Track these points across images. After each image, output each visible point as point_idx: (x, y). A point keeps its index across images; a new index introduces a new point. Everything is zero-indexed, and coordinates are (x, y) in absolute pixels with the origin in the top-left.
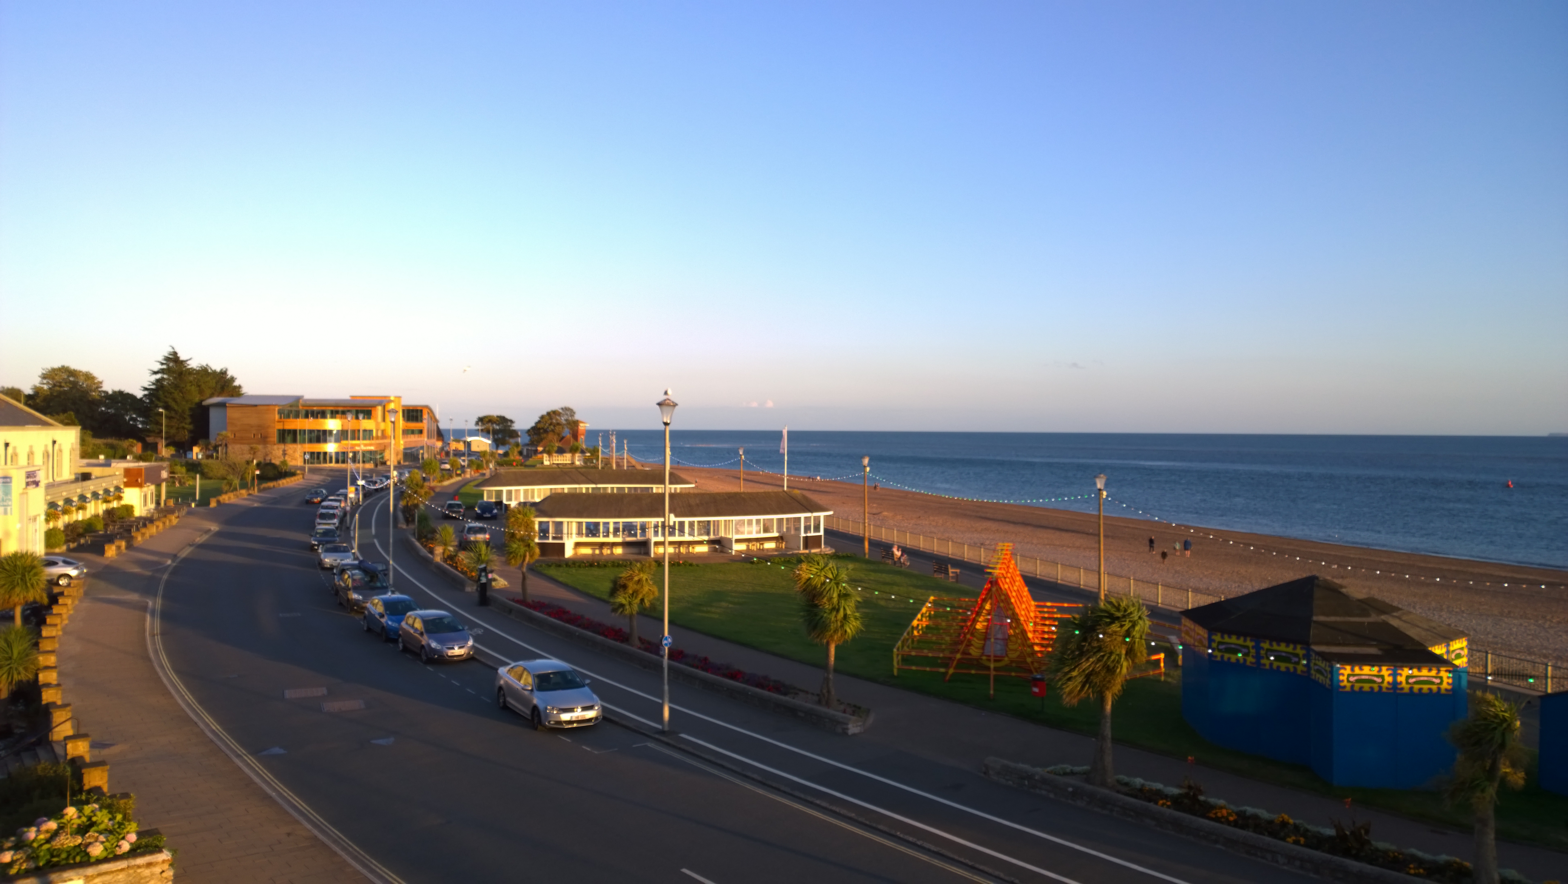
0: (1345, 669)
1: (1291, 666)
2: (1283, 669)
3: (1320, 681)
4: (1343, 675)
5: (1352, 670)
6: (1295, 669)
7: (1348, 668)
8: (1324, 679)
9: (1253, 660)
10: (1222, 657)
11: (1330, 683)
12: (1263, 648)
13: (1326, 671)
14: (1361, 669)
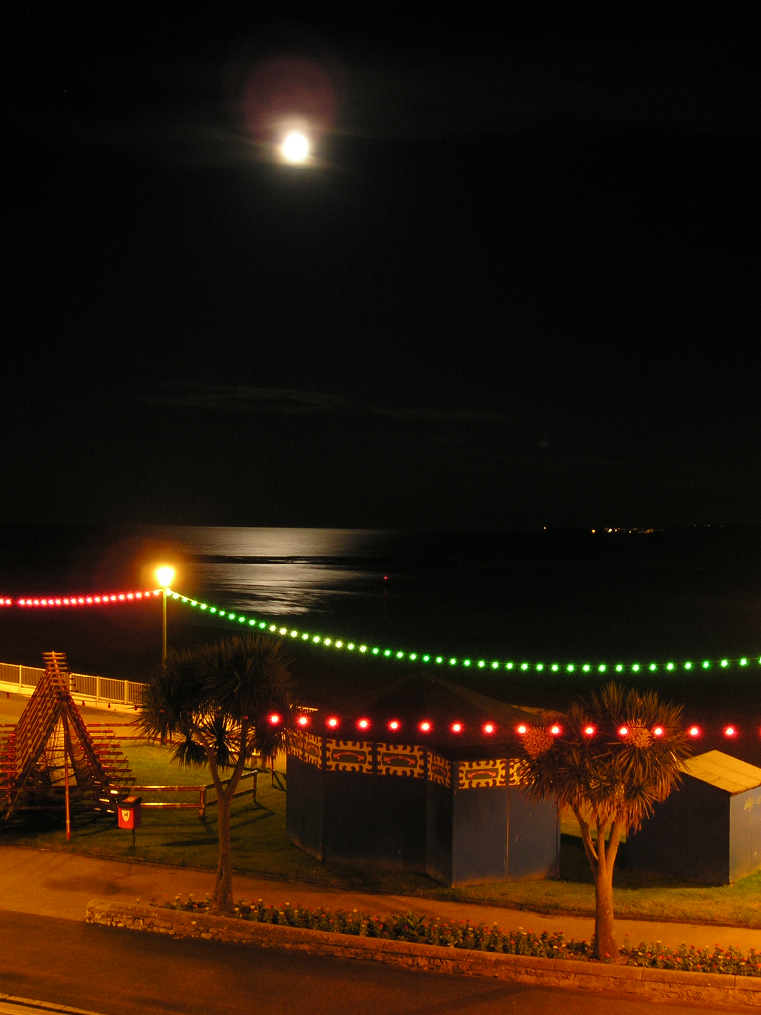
0: (464, 765)
1: (408, 770)
2: (400, 773)
3: (439, 781)
4: (462, 772)
5: (471, 766)
6: (412, 772)
7: (467, 764)
8: (442, 778)
9: (370, 767)
10: (337, 766)
11: (449, 782)
12: (379, 753)
13: (445, 770)
14: (478, 765)
